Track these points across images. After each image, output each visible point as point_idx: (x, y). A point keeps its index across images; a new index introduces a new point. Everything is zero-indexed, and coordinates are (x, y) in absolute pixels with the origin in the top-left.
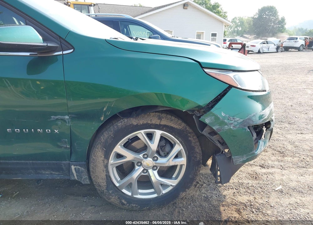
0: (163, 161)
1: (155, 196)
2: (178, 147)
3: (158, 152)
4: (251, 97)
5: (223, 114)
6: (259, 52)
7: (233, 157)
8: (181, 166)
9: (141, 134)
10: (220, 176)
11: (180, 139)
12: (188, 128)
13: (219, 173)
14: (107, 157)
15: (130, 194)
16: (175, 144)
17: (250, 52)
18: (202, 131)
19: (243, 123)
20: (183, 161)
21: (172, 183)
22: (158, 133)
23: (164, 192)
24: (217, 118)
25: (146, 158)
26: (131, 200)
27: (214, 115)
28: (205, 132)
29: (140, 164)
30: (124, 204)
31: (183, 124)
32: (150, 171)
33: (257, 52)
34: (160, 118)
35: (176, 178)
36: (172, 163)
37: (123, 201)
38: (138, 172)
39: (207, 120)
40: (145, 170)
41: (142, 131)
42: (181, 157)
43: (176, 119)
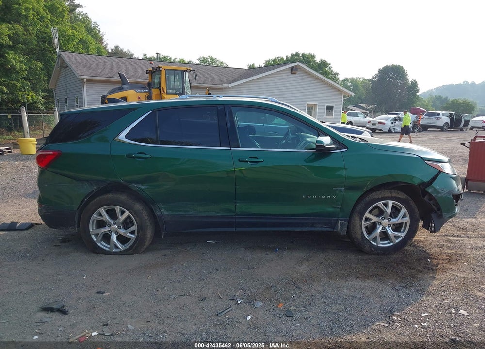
0: (394, 221)
1: (392, 244)
2: (404, 211)
3: (391, 216)
4: (452, 178)
5: (438, 187)
6: (390, 132)
7: (443, 214)
8: (406, 223)
9: (380, 204)
10: (434, 227)
11: (405, 205)
12: (409, 198)
13: (433, 225)
14: (361, 220)
15: (376, 244)
16: (401, 208)
17: (377, 131)
18: (424, 198)
19: (449, 193)
20: (407, 219)
21: (402, 234)
22: (391, 202)
23: (397, 241)
24: (435, 189)
25: (383, 220)
26: (377, 248)
27: (433, 187)
28: (426, 198)
29: (380, 224)
30: (373, 251)
31: (406, 195)
32: (387, 228)
33: (388, 131)
34: (391, 193)
35: (404, 231)
36: (401, 221)
37: (372, 249)
38: (379, 229)
39: (430, 190)
40: (384, 228)
41: (381, 202)
42: (406, 217)
43: (401, 193)
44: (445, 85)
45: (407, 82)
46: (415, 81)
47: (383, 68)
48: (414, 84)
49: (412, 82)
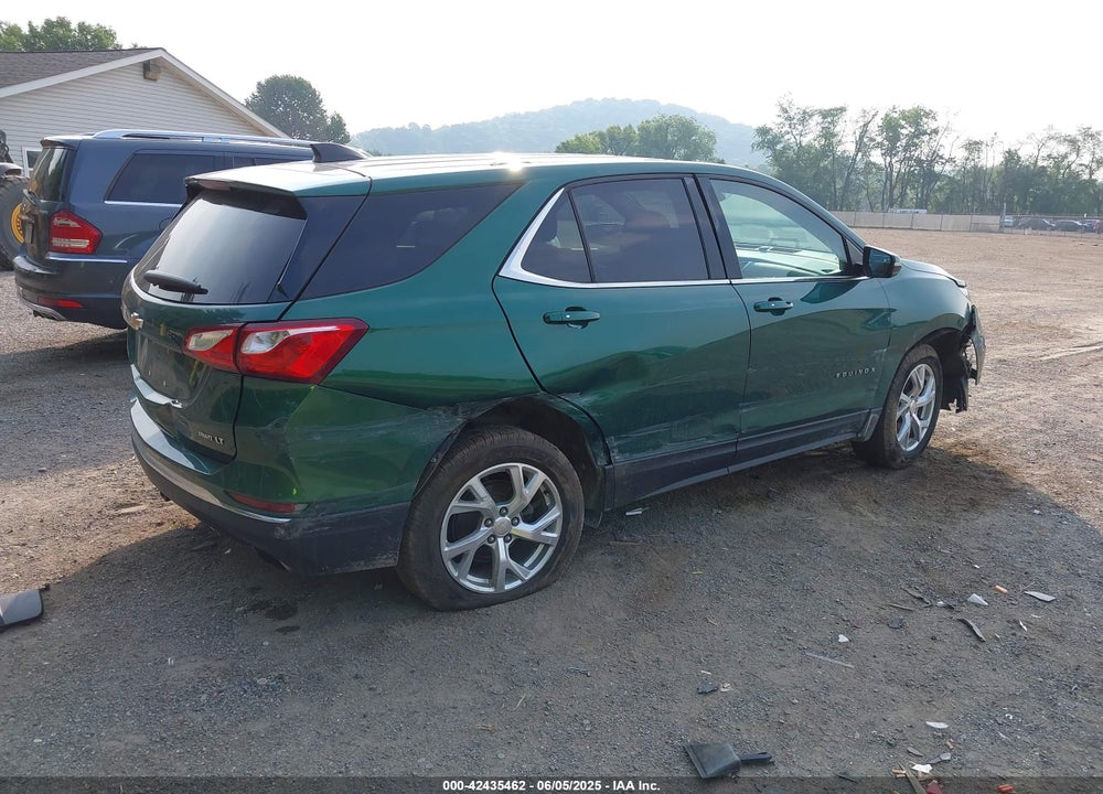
0: (923, 400)
20: (934, 394)
32: (914, 415)
35: (925, 417)
44: (376, 127)
45: (323, 118)
46: (338, 116)
47: (268, 82)
48: (338, 124)
49: (333, 118)
